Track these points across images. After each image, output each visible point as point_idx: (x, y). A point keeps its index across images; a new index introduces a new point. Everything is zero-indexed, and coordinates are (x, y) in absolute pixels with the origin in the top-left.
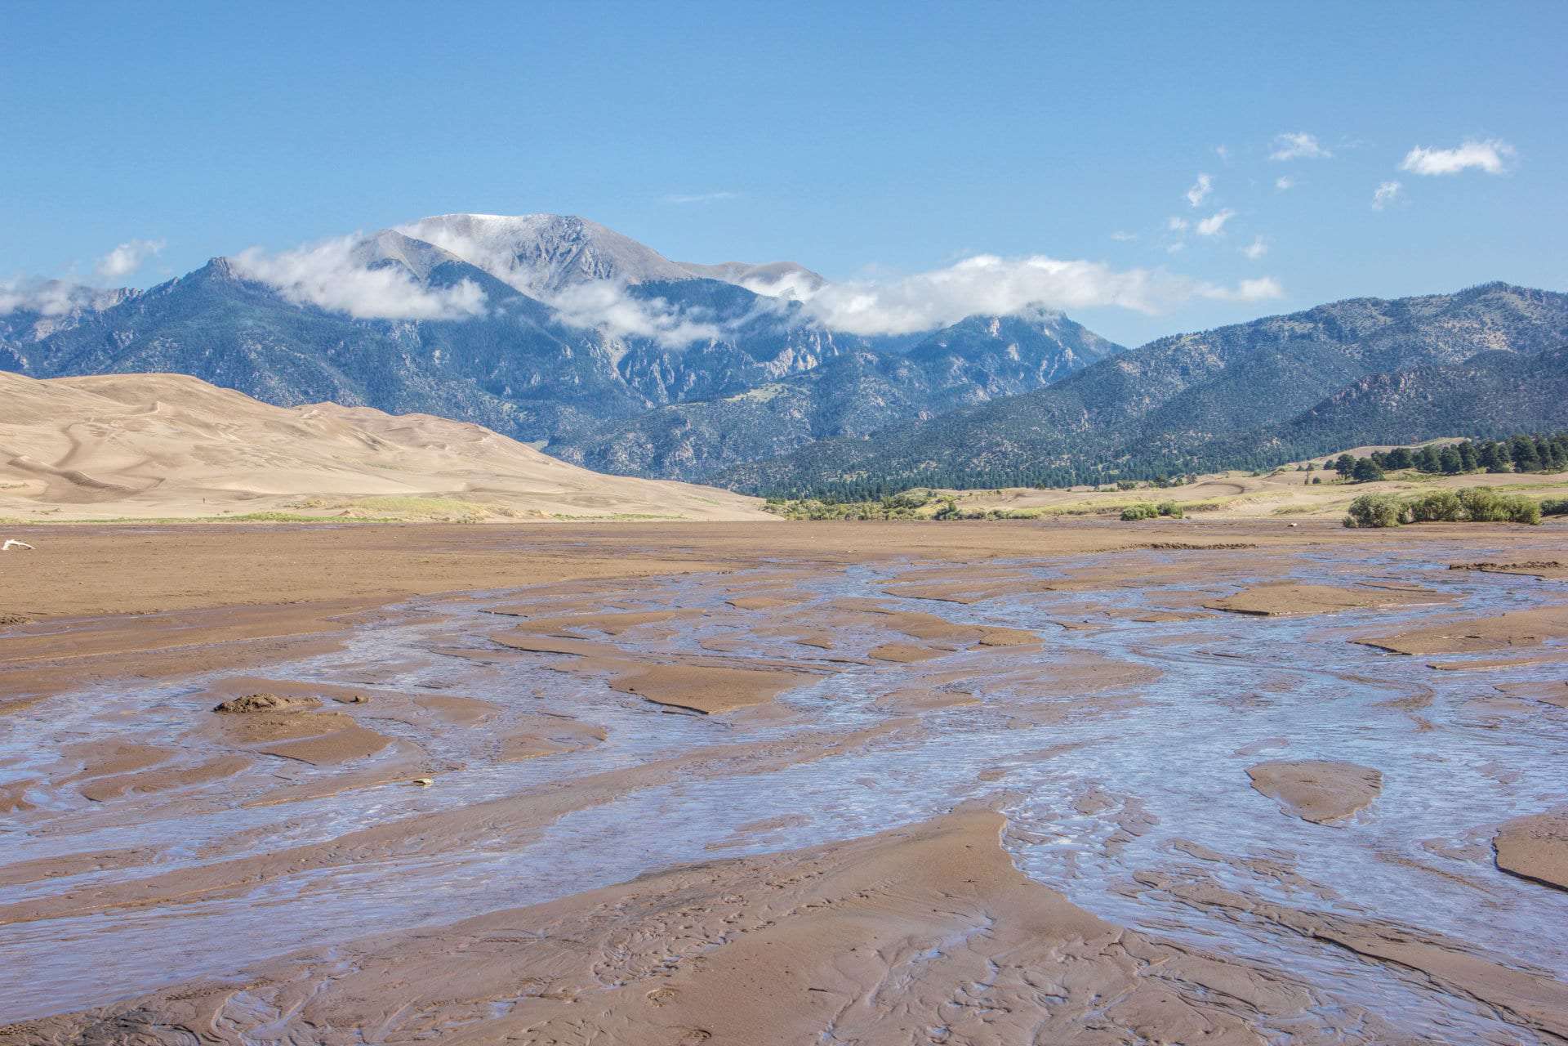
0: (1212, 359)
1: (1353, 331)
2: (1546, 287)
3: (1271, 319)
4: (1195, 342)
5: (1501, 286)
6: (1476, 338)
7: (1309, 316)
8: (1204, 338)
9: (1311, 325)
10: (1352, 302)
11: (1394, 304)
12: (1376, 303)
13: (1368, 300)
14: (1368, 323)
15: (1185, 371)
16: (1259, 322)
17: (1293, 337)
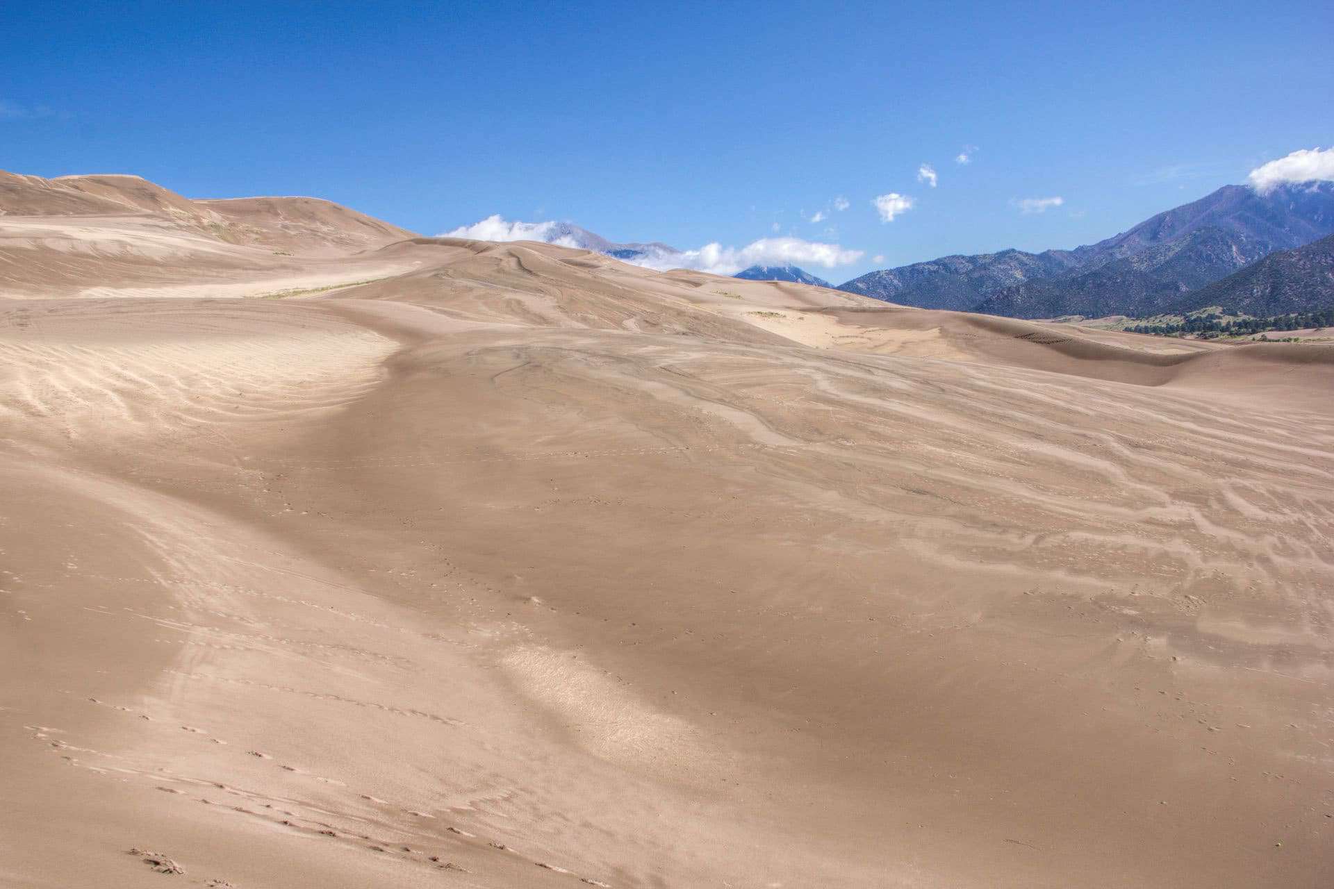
0: (896, 282)
1: (956, 269)
2: (1030, 252)
3: (919, 264)
4: (887, 274)
5: (1013, 250)
6: (1010, 272)
7: (935, 263)
8: (890, 272)
9: (937, 267)
10: (953, 257)
11: (970, 257)
12: (963, 257)
13: (960, 256)
14: (962, 266)
15: (885, 287)
16: (914, 265)
17: (930, 272)
